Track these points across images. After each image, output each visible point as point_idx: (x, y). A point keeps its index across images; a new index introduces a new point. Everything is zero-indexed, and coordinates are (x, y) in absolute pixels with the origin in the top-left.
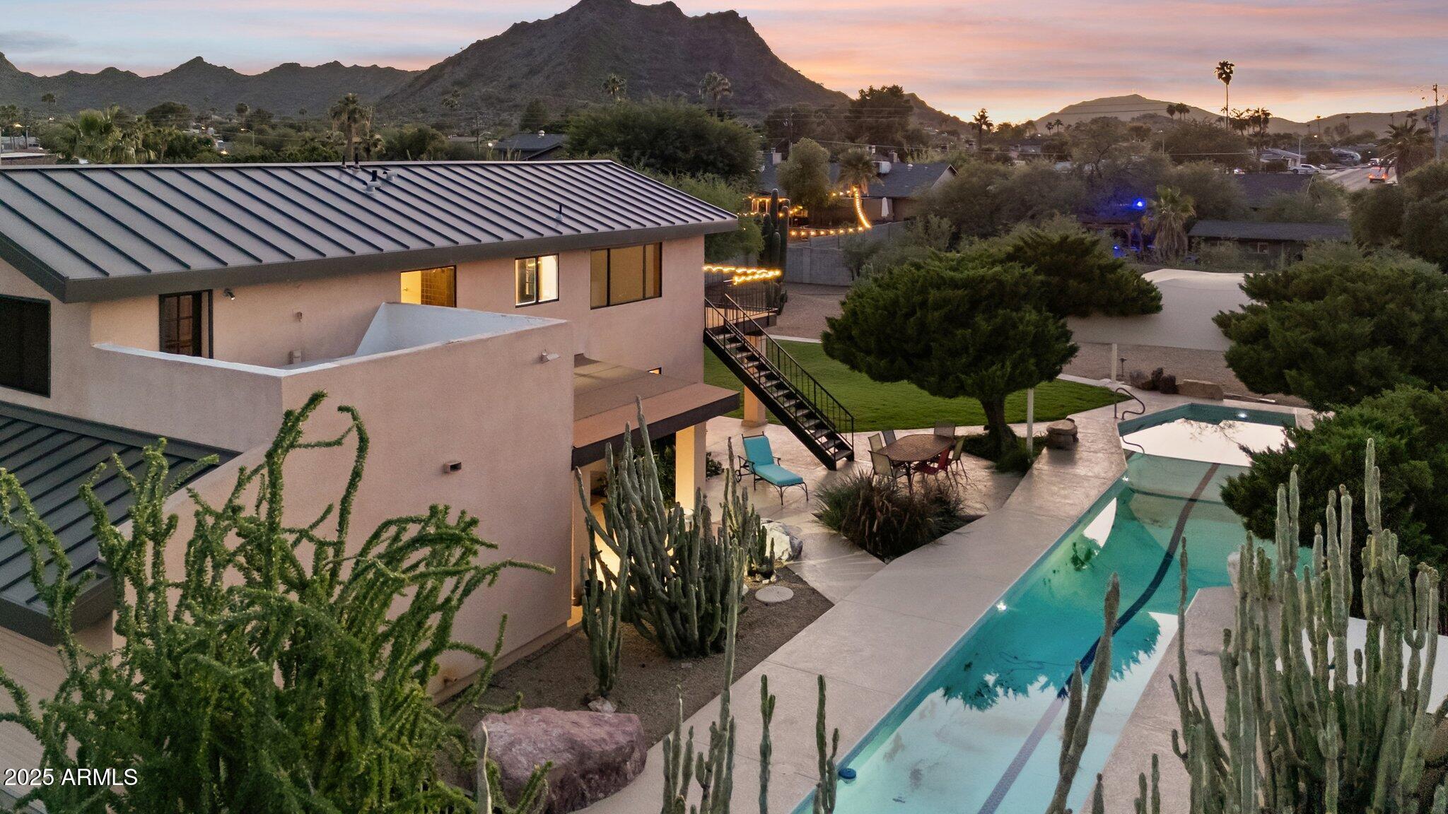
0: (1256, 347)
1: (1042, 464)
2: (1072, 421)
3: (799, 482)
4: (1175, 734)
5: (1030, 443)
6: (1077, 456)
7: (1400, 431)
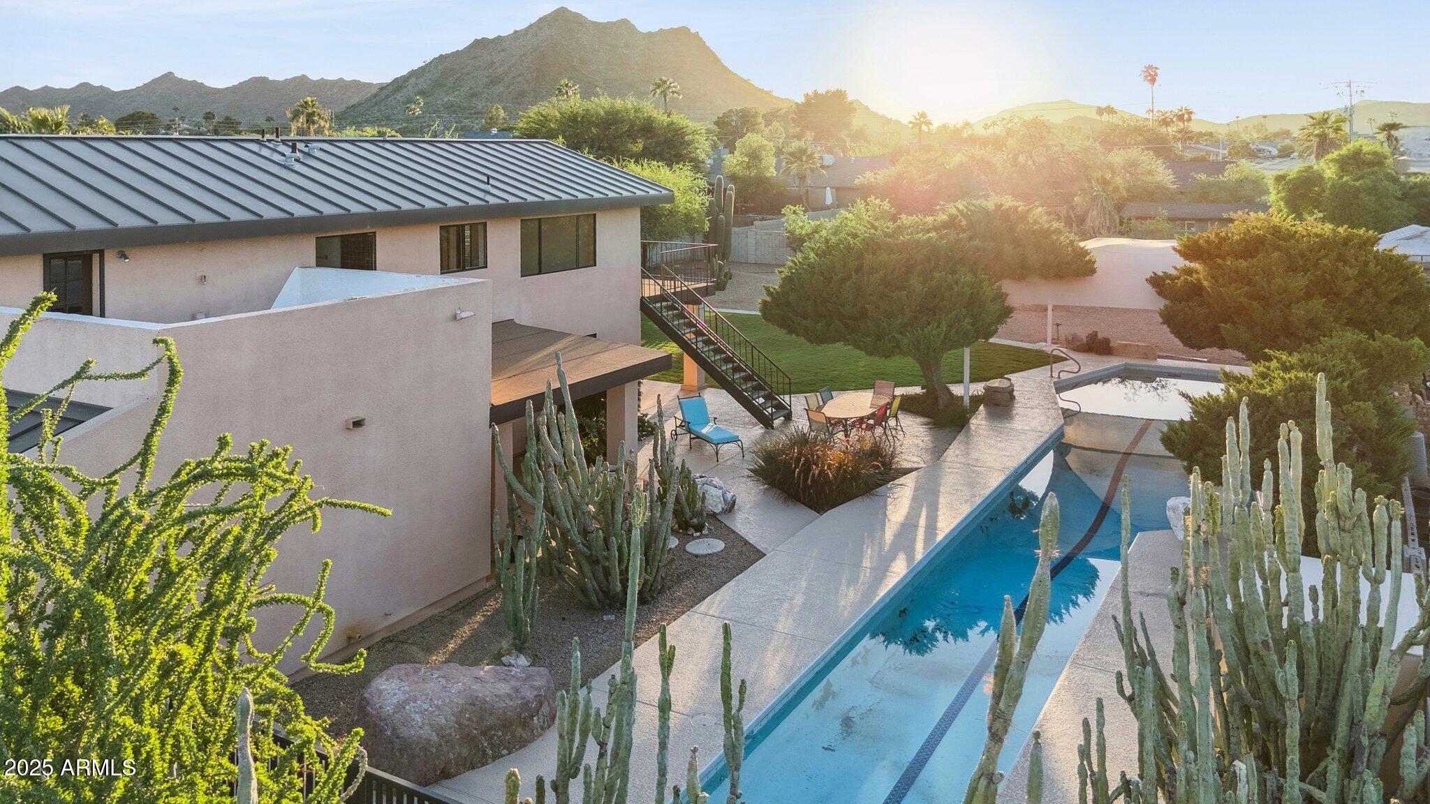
0: (1191, 304)
1: (979, 421)
2: (1010, 380)
3: (735, 440)
4: (1119, 676)
5: (967, 401)
6: (1014, 412)
7: (1340, 374)
